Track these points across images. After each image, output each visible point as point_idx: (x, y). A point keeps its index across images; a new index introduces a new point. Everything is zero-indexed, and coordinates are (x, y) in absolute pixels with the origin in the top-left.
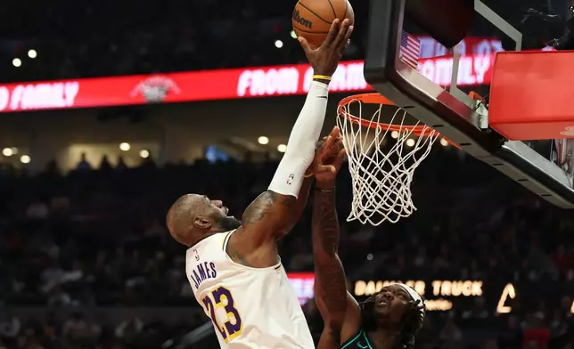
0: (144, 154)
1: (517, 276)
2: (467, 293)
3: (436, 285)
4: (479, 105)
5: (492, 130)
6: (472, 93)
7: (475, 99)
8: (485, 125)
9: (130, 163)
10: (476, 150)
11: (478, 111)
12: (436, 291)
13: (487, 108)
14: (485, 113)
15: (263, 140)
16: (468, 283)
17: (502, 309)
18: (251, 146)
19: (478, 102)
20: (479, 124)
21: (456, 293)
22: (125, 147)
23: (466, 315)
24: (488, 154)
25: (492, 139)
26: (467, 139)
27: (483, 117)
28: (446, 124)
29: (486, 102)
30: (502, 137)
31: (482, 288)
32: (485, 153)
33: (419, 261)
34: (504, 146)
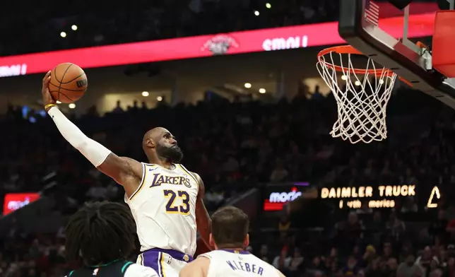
0: (160, 99)
1: (441, 181)
2: (404, 194)
3: (381, 189)
4: (424, 52)
5: (436, 71)
6: (419, 43)
7: (421, 47)
8: (429, 67)
9: (150, 106)
10: (424, 86)
11: (424, 56)
12: (381, 194)
13: (431, 54)
14: (429, 58)
15: (248, 85)
16: (405, 187)
17: (431, 205)
18: (240, 90)
19: (424, 49)
20: (425, 65)
21: (396, 194)
22: (145, 94)
23: (403, 210)
24: (433, 88)
25: (435, 77)
26: (417, 78)
27: (428, 61)
28: (401, 67)
29: (430, 49)
30: (442, 75)
31: (415, 190)
32: (431, 88)
33: (368, 171)
34: (444, 83)
